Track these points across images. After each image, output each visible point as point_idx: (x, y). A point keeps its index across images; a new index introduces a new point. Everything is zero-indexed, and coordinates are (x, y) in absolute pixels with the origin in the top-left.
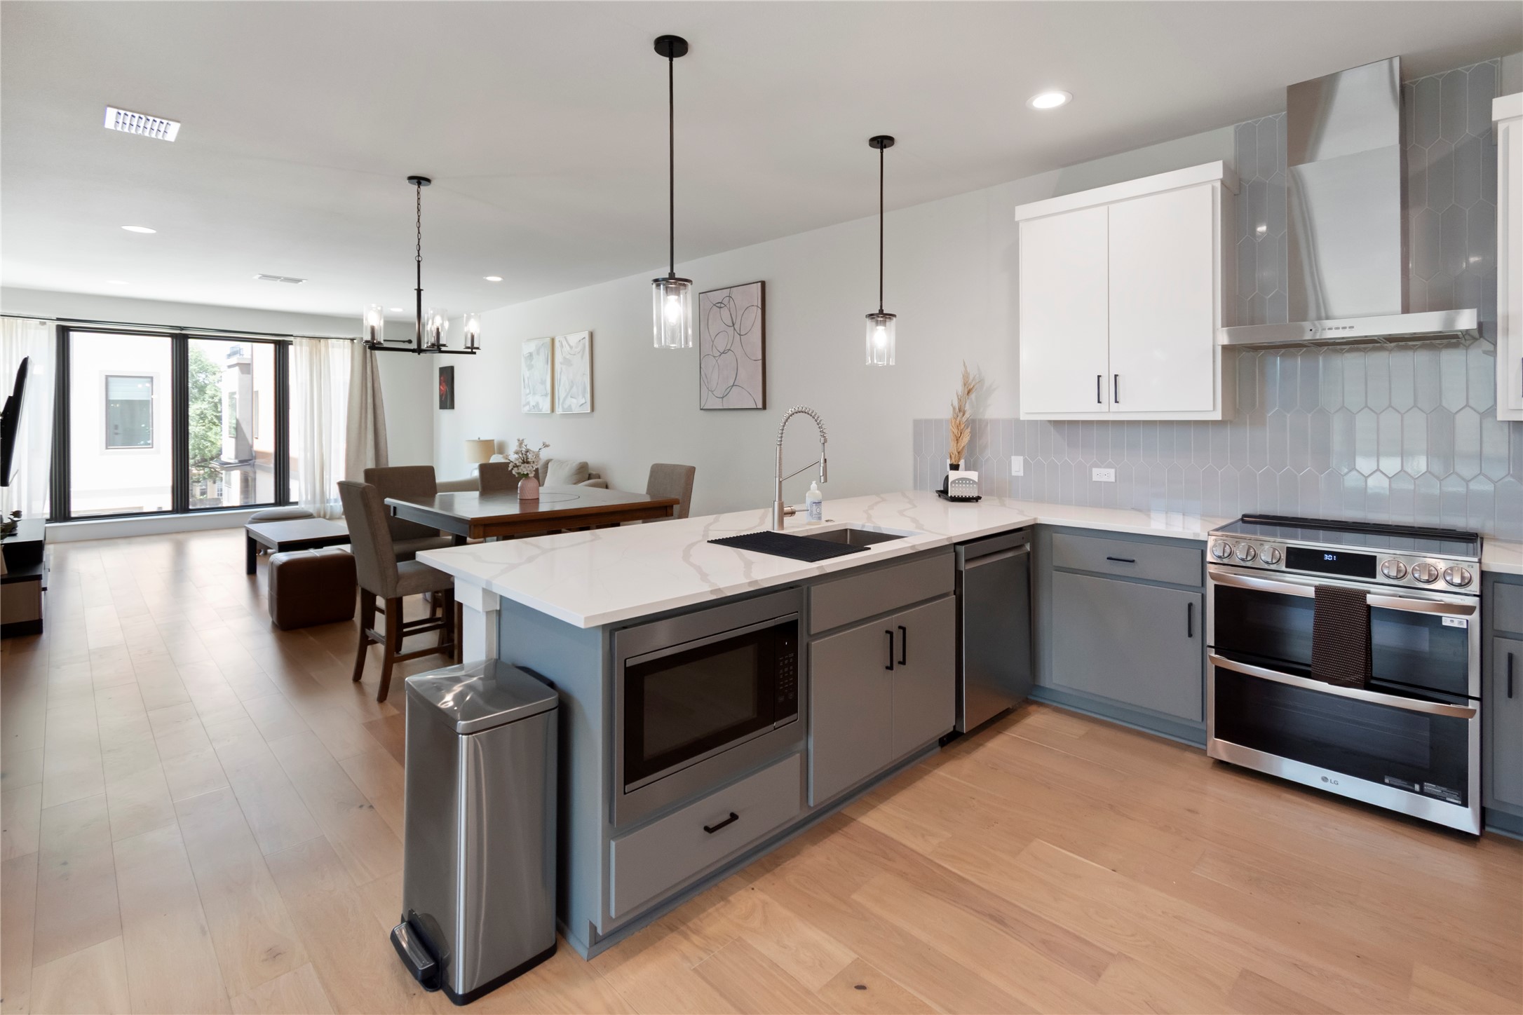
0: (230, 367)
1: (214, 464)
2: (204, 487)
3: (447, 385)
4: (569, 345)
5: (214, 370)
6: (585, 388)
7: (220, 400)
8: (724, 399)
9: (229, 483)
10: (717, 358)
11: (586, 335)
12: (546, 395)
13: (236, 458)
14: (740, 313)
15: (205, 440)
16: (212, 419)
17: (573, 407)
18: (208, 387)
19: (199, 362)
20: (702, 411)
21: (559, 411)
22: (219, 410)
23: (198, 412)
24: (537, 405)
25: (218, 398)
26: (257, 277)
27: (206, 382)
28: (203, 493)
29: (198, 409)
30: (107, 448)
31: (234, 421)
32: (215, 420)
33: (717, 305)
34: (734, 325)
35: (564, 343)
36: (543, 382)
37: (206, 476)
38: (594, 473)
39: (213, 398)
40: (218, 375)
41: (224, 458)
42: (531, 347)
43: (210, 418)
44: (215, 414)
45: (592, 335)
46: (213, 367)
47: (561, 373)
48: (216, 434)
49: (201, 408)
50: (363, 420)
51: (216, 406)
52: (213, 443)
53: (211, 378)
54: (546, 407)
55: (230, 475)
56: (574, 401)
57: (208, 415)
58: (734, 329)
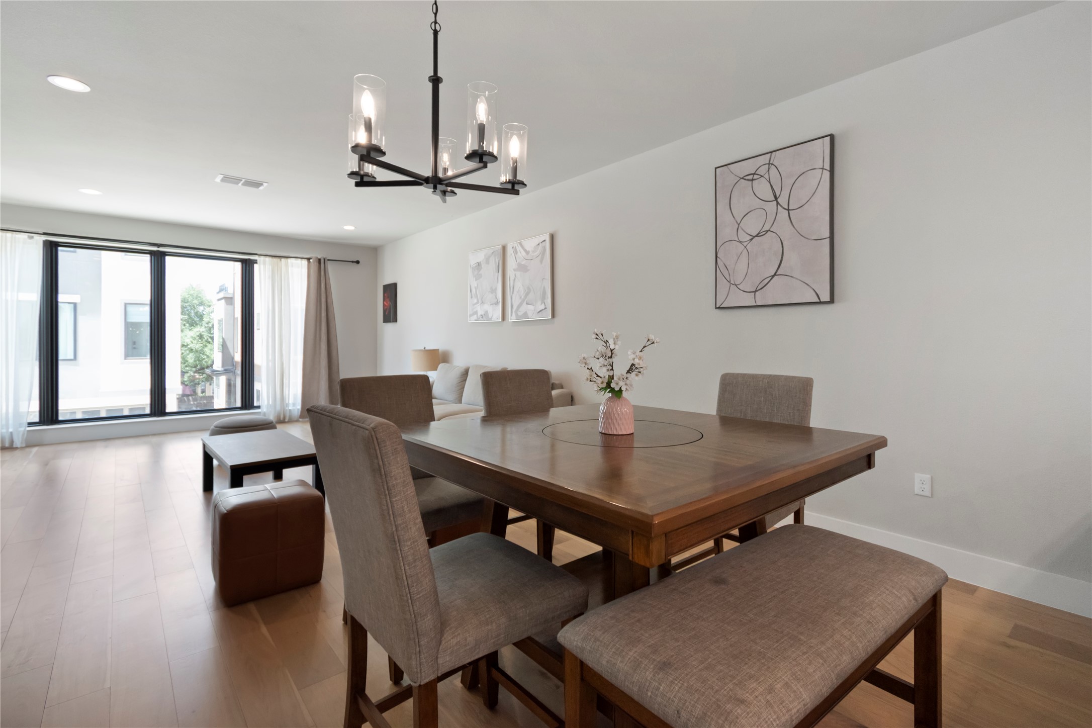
0: (219, 300)
1: (208, 371)
2: (203, 388)
3: (390, 301)
4: (525, 250)
5: (210, 304)
6: (544, 293)
7: (213, 325)
8: (757, 293)
9: (218, 386)
10: (745, 244)
11: (547, 238)
12: (497, 303)
13: (223, 366)
14: (788, 183)
15: (203, 354)
16: (208, 339)
17: (530, 314)
18: (205, 316)
19: (199, 299)
20: (717, 311)
21: (511, 318)
22: (212, 332)
23: (198, 334)
24: (486, 314)
25: (211, 324)
26: (218, 179)
27: (204, 313)
28: (203, 392)
29: (197, 332)
30: (125, 359)
31: (221, 340)
32: (210, 340)
33: (746, 178)
34: (776, 198)
35: (519, 249)
36: (493, 291)
37: (204, 380)
38: (557, 382)
39: (208, 324)
40: (212, 307)
41: (215, 367)
42: (480, 257)
43: (206, 338)
44: (209, 335)
45: (552, 237)
46: (209, 302)
47: (514, 280)
48: (211, 350)
49: (199, 331)
50: (318, 332)
51: (210, 329)
52: (208, 357)
53: (207, 310)
54: (497, 314)
55: (219, 379)
56: (531, 307)
57: (204, 336)
58: (778, 203)
